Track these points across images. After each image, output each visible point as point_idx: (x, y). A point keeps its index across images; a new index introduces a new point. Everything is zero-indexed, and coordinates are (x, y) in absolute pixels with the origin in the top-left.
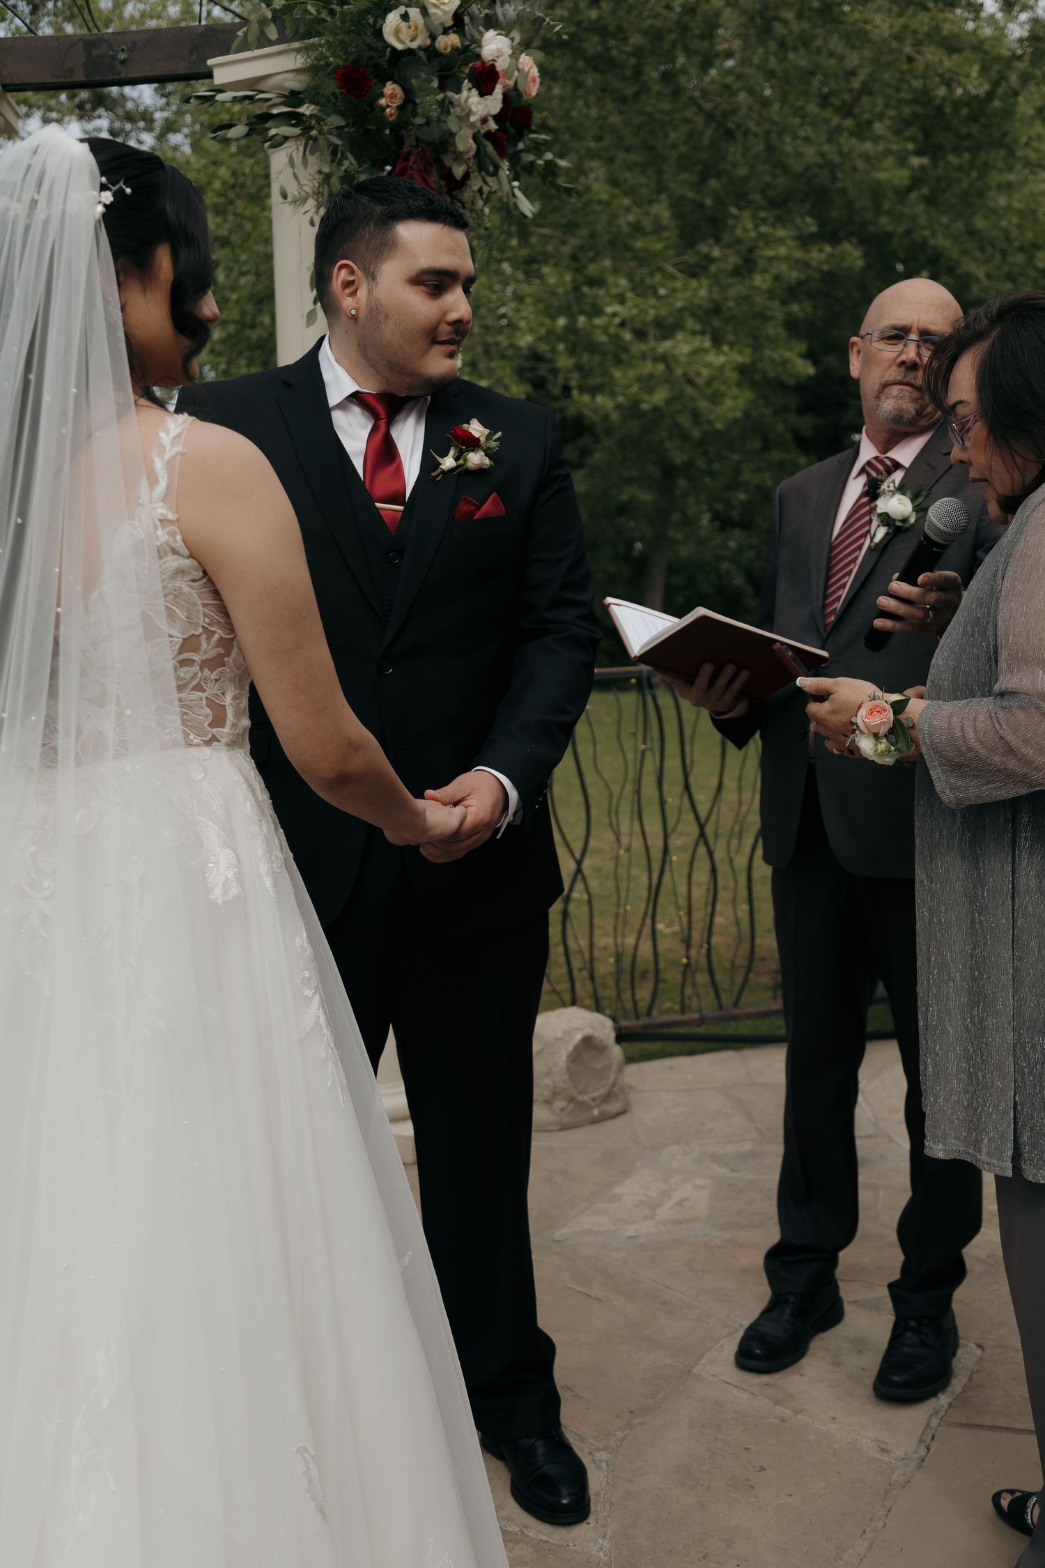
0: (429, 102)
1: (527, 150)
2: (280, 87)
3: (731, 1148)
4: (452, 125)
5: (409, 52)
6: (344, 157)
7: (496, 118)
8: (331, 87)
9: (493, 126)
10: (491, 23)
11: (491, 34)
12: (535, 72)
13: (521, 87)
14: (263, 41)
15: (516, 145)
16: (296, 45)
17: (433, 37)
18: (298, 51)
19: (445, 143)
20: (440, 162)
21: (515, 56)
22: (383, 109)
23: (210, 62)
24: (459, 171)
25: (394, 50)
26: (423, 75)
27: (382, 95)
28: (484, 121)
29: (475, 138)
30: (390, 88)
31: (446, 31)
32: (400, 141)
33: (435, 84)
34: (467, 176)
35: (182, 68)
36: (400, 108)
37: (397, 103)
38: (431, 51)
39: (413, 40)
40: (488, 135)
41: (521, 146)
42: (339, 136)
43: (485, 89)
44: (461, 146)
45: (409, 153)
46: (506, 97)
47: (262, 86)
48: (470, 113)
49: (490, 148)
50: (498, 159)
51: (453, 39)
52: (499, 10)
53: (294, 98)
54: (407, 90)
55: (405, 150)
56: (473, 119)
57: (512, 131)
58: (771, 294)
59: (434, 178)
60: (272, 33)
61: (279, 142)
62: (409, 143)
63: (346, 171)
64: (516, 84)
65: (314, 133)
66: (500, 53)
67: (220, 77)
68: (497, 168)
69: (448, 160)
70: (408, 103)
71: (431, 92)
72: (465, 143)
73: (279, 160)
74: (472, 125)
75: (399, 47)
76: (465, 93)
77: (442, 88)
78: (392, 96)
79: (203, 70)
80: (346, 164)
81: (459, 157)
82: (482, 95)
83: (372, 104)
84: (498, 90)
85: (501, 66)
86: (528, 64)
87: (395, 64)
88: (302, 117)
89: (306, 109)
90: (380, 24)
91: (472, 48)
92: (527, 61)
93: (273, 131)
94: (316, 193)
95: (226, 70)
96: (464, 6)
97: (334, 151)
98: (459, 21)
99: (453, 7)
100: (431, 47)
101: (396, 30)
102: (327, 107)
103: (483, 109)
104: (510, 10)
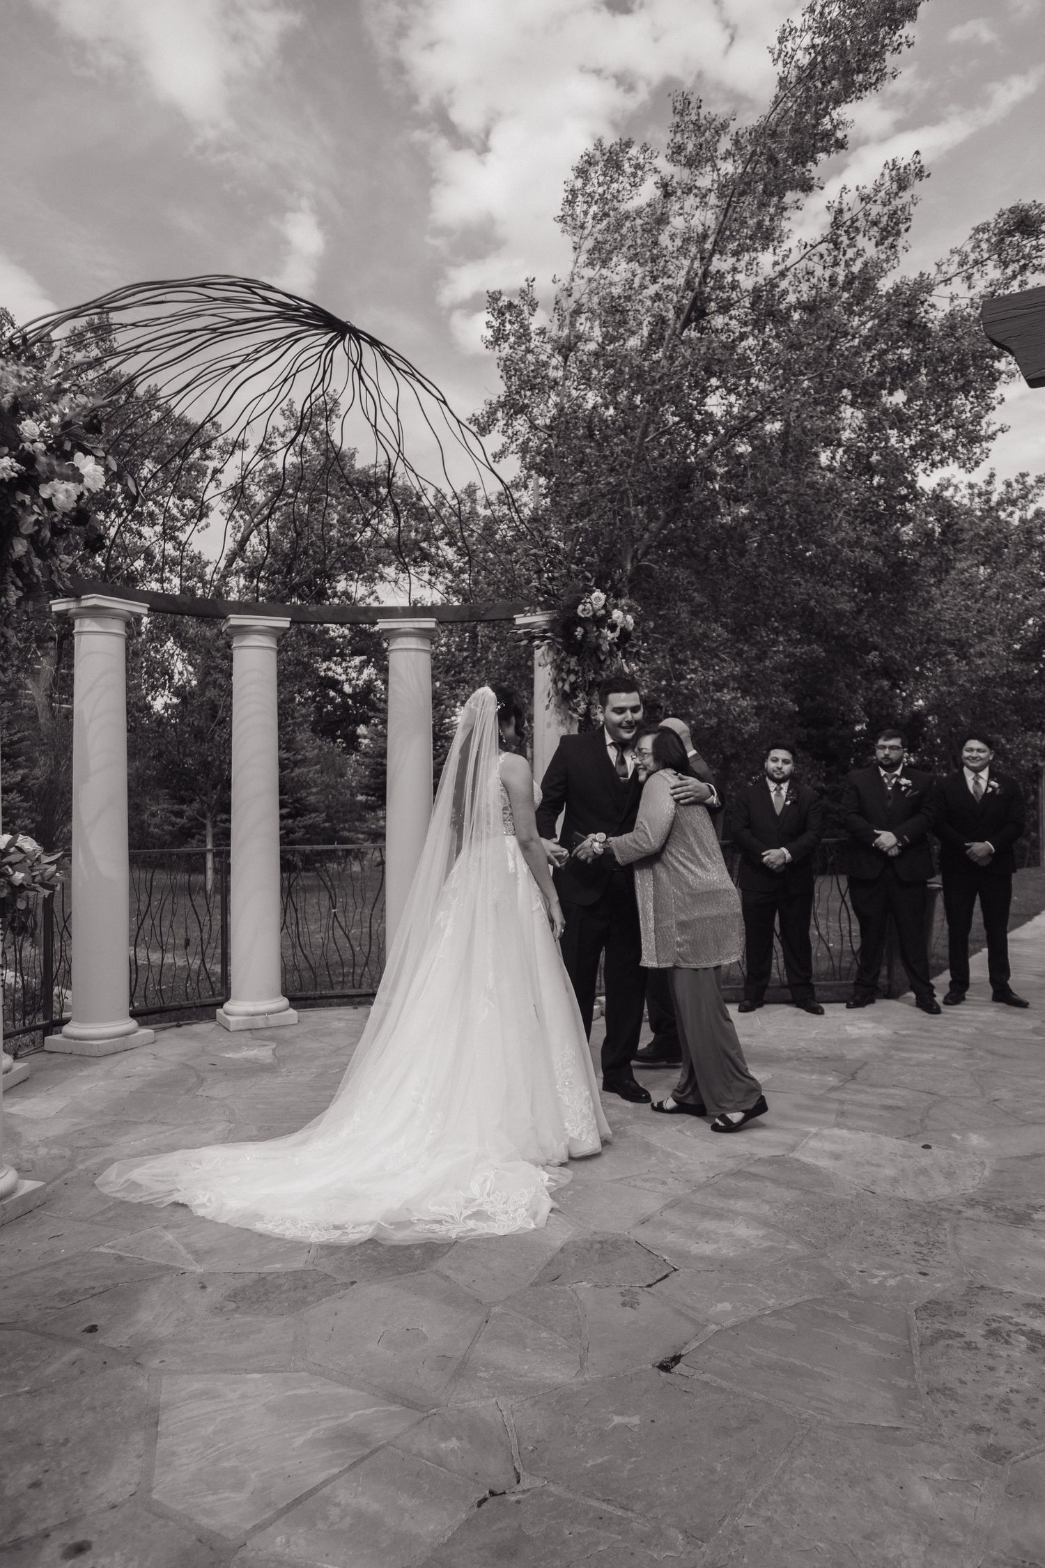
0: (592, 635)
1: (629, 648)
2: (539, 627)
4: (601, 641)
5: (586, 618)
7: (618, 638)
8: (558, 629)
9: (616, 641)
10: (616, 606)
11: (616, 611)
12: (632, 621)
13: (627, 627)
14: (535, 610)
15: (625, 645)
17: (595, 613)
18: (547, 614)
19: (599, 647)
20: (596, 654)
21: (625, 616)
22: (577, 636)
23: (515, 616)
24: (602, 658)
25: (581, 617)
26: (591, 625)
27: (576, 632)
28: (612, 639)
29: (610, 645)
30: (579, 629)
31: (600, 611)
32: (582, 647)
33: (595, 628)
34: (605, 659)
35: (504, 617)
36: (583, 636)
37: (581, 634)
39: (588, 613)
40: (614, 644)
41: (627, 645)
42: (560, 645)
44: (604, 649)
45: (585, 651)
46: (621, 630)
47: (533, 626)
48: (607, 637)
49: (615, 649)
50: (617, 652)
51: (603, 612)
52: (619, 602)
53: (545, 631)
54: (585, 630)
56: (608, 639)
57: (624, 641)
58: (774, 668)
59: (594, 659)
60: (538, 607)
61: (538, 647)
62: (585, 648)
63: (562, 657)
64: (625, 626)
65: (552, 643)
66: (618, 617)
67: (518, 622)
68: (617, 655)
69: (600, 654)
70: (586, 634)
71: (593, 631)
72: (606, 647)
73: (538, 652)
74: (608, 642)
75: (583, 616)
76: (606, 631)
77: (598, 630)
78: (580, 632)
79: (512, 618)
80: (562, 654)
81: (603, 653)
82: (612, 631)
83: (572, 635)
84: (618, 629)
85: (619, 621)
86: (630, 618)
87: (581, 622)
88: (547, 638)
89: (549, 634)
90: (577, 608)
91: (609, 614)
92: (629, 617)
93: (537, 642)
94: (551, 663)
95: (520, 620)
96: (606, 600)
97: (558, 650)
98: (604, 606)
99: (602, 602)
100: (594, 615)
101: (582, 611)
102: (557, 635)
103: (611, 635)
104: (624, 601)
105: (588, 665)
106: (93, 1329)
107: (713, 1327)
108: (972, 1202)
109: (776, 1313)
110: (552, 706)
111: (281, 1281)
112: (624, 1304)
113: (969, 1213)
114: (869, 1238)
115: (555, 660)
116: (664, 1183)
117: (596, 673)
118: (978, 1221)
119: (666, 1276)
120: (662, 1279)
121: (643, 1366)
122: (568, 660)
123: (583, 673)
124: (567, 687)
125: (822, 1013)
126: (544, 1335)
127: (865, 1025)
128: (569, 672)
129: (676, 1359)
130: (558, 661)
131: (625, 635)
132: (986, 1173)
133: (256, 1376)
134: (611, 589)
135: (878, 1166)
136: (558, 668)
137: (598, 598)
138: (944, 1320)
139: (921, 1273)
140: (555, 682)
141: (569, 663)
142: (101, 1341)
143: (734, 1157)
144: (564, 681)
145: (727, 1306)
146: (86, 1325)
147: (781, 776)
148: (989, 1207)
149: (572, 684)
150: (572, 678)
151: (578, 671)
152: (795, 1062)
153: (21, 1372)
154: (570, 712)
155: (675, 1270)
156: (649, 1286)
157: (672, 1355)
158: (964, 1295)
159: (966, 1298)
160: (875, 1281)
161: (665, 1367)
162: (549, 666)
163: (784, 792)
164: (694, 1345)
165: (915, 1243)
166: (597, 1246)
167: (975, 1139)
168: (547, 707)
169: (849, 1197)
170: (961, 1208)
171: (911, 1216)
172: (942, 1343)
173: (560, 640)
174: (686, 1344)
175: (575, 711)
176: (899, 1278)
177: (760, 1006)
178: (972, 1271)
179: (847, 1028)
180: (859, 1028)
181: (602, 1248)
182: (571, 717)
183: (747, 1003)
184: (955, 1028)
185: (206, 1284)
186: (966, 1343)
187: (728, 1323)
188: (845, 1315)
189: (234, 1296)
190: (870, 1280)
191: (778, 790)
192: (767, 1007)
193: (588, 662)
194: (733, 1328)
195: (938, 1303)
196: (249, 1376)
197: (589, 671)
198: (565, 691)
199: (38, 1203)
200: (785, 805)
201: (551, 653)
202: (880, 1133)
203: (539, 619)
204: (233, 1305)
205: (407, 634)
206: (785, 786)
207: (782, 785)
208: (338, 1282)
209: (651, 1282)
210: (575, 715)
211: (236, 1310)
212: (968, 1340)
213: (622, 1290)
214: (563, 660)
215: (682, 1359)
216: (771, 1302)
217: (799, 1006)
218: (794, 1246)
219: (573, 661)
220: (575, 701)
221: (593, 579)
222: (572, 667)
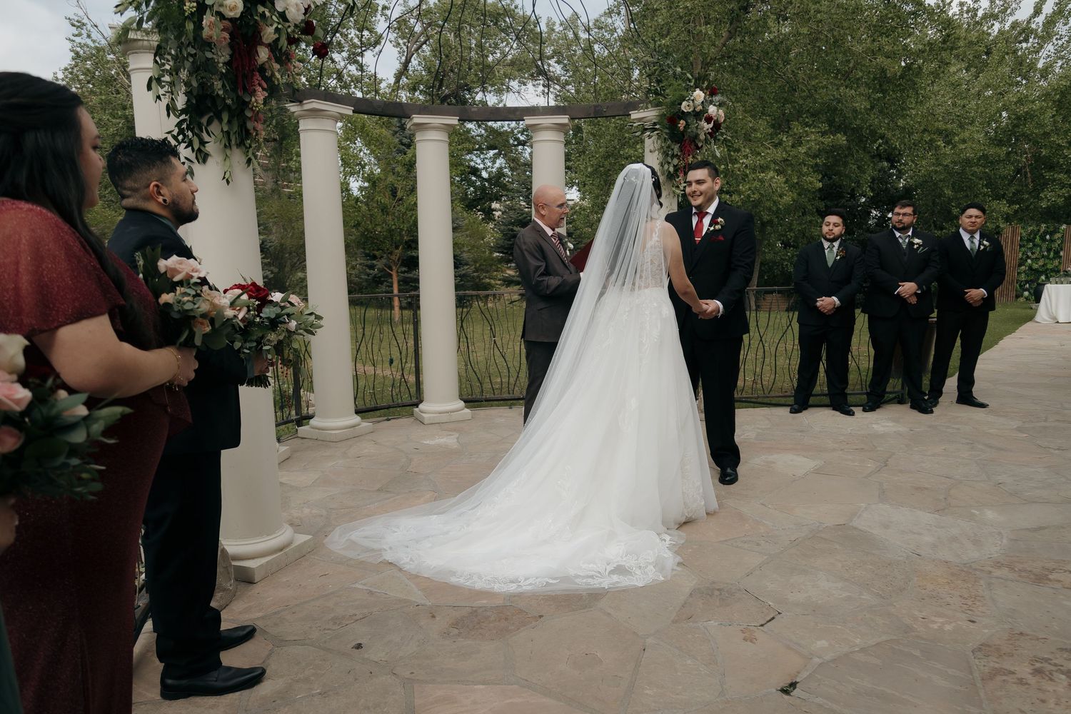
0: (692, 126)
1: (719, 136)
2: (650, 121)
3: (764, 427)
4: (698, 132)
5: (688, 112)
6: (668, 140)
7: (711, 128)
8: (666, 122)
9: (710, 131)
10: (711, 102)
11: (711, 106)
12: (723, 115)
14: (646, 107)
15: (717, 135)
16: (656, 109)
17: (695, 108)
18: (656, 111)
19: (697, 136)
20: (695, 141)
21: (718, 110)
22: (680, 127)
23: (631, 113)
24: (700, 145)
26: (691, 118)
27: (679, 124)
28: (708, 130)
29: (705, 134)
30: (682, 122)
31: (698, 105)
32: (684, 137)
33: (694, 121)
35: (622, 113)
36: (684, 127)
39: (689, 109)
40: (709, 133)
42: (666, 134)
43: (709, 122)
45: (686, 139)
46: (714, 122)
47: (644, 120)
48: (703, 128)
49: (709, 137)
51: (701, 107)
52: (714, 99)
53: (655, 124)
54: (687, 122)
57: (716, 131)
59: (693, 147)
60: (650, 105)
61: (649, 137)
62: (686, 137)
63: (668, 145)
64: (718, 119)
65: (660, 134)
66: (713, 112)
67: (633, 117)
68: (710, 143)
69: (697, 142)
70: (687, 126)
71: (692, 123)
72: (702, 137)
73: (648, 143)
74: (704, 131)
75: (685, 111)
76: (702, 123)
77: (696, 122)
78: (682, 124)
79: (627, 115)
80: (668, 143)
81: (700, 140)
82: (708, 124)
83: (677, 126)
84: (712, 122)
85: (714, 114)
87: (684, 115)
88: (656, 129)
89: (658, 127)
90: (681, 104)
91: (705, 109)
92: (721, 111)
93: (648, 133)
94: (659, 151)
95: (635, 115)
96: (704, 98)
97: (665, 139)
98: (702, 103)
99: (702, 99)
100: (694, 111)
101: (685, 107)
102: (664, 127)
103: (708, 127)
104: (717, 98)
105: (688, 151)
106: (359, 646)
107: (817, 660)
108: (998, 565)
109: (863, 650)
111: (488, 614)
112: (745, 639)
113: (997, 573)
114: (923, 591)
115: (662, 147)
116: (758, 545)
117: (693, 157)
118: (1006, 580)
119: (773, 618)
120: (770, 620)
121: (769, 690)
122: (673, 147)
123: (683, 158)
124: (671, 169)
125: (853, 414)
126: (689, 662)
127: (888, 424)
128: (673, 156)
129: (793, 685)
130: (665, 148)
131: (717, 126)
132: (1005, 541)
133: (481, 687)
134: (707, 88)
135: (919, 534)
136: (664, 152)
137: (698, 96)
138: (997, 660)
139: (970, 621)
140: (661, 163)
141: (673, 150)
142: (366, 656)
143: (807, 525)
144: (669, 163)
145: (822, 643)
146: (354, 644)
147: (832, 237)
148: (1013, 569)
149: (675, 166)
150: (675, 161)
151: (680, 156)
152: (840, 452)
153: (312, 678)
154: (674, 189)
155: (779, 613)
156: (762, 625)
157: (789, 682)
158: (1009, 640)
159: (1011, 642)
160: (935, 626)
161: (785, 691)
162: (657, 152)
163: (835, 250)
164: (805, 674)
165: (961, 596)
166: (717, 593)
167: (990, 514)
169: (901, 558)
170: (990, 569)
171: (953, 574)
172: (999, 678)
173: (667, 131)
174: (798, 673)
175: (678, 187)
176: (953, 624)
177: (806, 409)
178: (1010, 620)
179: (874, 426)
180: (883, 426)
181: (721, 594)
182: (674, 192)
183: (796, 407)
184: (956, 426)
185: (435, 614)
186: (1018, 679)
187: (828, 657)
188: (917, 653)
189: (455, 624)
190: (931, 626)
191: (831, 248)
192: (811, 410)
193: (688, 148)
194: (834, 661)
195: (989, 646)
196: (476, 687)
197: (689, 155)
198: (670, 172)
199: (309, 550)
200: (835, 260)
201: (659, 142)
202: (915, 508)
203: (648, 114)
204: (456, 631)
205: (547, 128)
206: (836, 244)
207: (834, 244)
208: (530, 616)
209: (763, 623)
210: (678, 191)
211: (459, 635)
212: (1019, 677)
213: (742, 628)
214: (669, 147)
215: (798, 685)
216: (858, 641)
217: (835, 409)
218: (866, 596)
219: (676, 148)
220: (677, 180)
221: (693, 81)
222: (675, 153)
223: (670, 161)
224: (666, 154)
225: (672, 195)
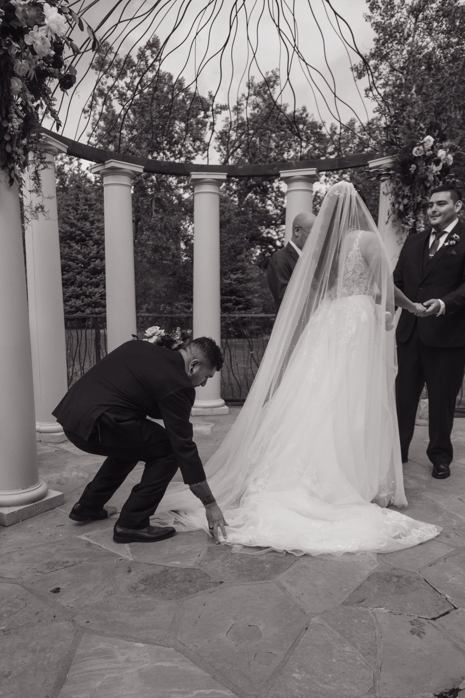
0: (422, 169)
1: (448, 178)
2: (385, 167)
4: (428, 174)
5: (419, 157)
6: (399, 183)
7: (440, 171)
8: (398, 166)
9: (439, 173)
10: (441, 147)
11: (441, 150)
12: (452, 159)
13: (447, 163)
14: (382, 156)
15: (445, 177)
16: (390, 157)
17: (425, 153)
18: (391, 158)
19: (426, 178)
20: (424, 183)
21: (447, 154)
22: (411, 171)
23: (369, 162)
24: (428, 185)
25: (415, 156)
26: (422, 162)
27: (411, 168)
28: (437, 172)
29: (434, 176)
30: (413, 166)
31: (429, 150)
32: (414, 178)
33: (424, 164)
34: (430, 186)
35: (361, 164)
36: (415, 171)
37: (414, 169)
38: (424, 156)
39: (420, 153)
40: (438, 176)
41: (446, 177)
42: (399, 178)
43: (438, 164)
44: (430, 179)
45: (416, 181)
46: (443, 165)
47: (381, 167)
48: (433, 170)
49: (437, 179)
50: (439, 182)
51: (431, 152)
52: (443, 144)
53: (388, 170)
54: (417, 167)
55: (415, 180)
56: (434, 172)
57: (444, 174)
59: (422, 187)
60: (385, 154)
61: (383, 181)
63: (400, 187)
64: (446, 162)
65: (393, 178)
66: (442, 155)
67: (371, 166)
69: (426, 183)
70: (417, 170)
71: (423, 166)
72: (431, 178)
73: (383, 185)
74: (433, 173)
75: (416, 156)
76: (432, 166)
77: (426, 165)
78: (413, 168)
79: (366, 164)
80: (400, 185)
81: (429, 181)
82: (436, 166)
83: (408, 170)
84: (441, 164)
85: (442, 158)
86: (450, 157)
87: (415, 160)
88: (390, 175)
89: (391, 172)
90: (413, 150)
91: (435, 155)
93: (382, 178)
94: (392, 192)
95: (372, 164)
96: (435, 142)
97: (397, 182)
98: (432, 147)
99: (432, 143)
101: (416, 152)
102: (397, 171)
103: (436, 169)
104: (447, 144)
105: (418, 191)
110: (390, 222)
115: (394, 189)
117: (422, 197)
122: (403, 188)
123: (413, 198)
124: (401, 207)
128: (404, 197)
130: (397, 190)
131: (446, 169)
134: (438, 135)
136: (396, 194)
137: (429, 140)
140: (393, 204)
141: (403, 191)
144: (399, 203)
149: (405, 206)
150: (406, 201)
151: (410, 196)
154: (403, 225)
162: (390, 194)
168: (387, 223)
173: (398, 175)
175: (407, 224)
182: (403, 228)
193: (418, 189)
197: (418, 195)
198: (400, 210)
201: (392, 185)
203: (384, 162)
205: (297, 180)
210: (406, 227)
214: (400, 189)
219: (407, 190)
220: (406, 217)
221: (426, 130)
222: (406, 194)
223: (400, 200)
224: (397, 195)
225: (401, 231)
